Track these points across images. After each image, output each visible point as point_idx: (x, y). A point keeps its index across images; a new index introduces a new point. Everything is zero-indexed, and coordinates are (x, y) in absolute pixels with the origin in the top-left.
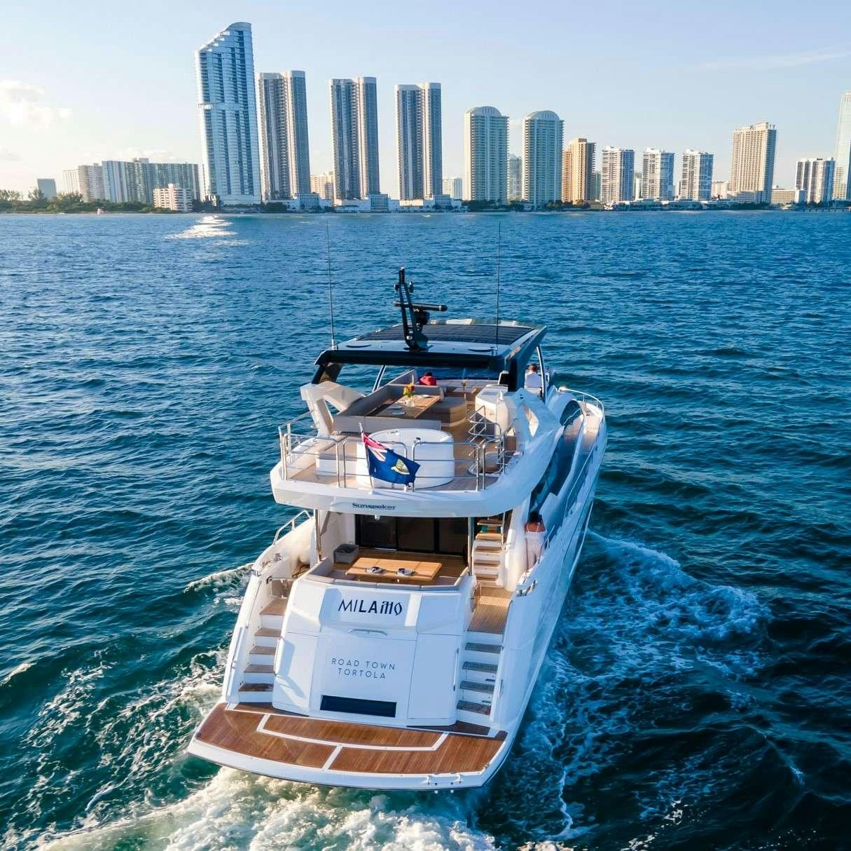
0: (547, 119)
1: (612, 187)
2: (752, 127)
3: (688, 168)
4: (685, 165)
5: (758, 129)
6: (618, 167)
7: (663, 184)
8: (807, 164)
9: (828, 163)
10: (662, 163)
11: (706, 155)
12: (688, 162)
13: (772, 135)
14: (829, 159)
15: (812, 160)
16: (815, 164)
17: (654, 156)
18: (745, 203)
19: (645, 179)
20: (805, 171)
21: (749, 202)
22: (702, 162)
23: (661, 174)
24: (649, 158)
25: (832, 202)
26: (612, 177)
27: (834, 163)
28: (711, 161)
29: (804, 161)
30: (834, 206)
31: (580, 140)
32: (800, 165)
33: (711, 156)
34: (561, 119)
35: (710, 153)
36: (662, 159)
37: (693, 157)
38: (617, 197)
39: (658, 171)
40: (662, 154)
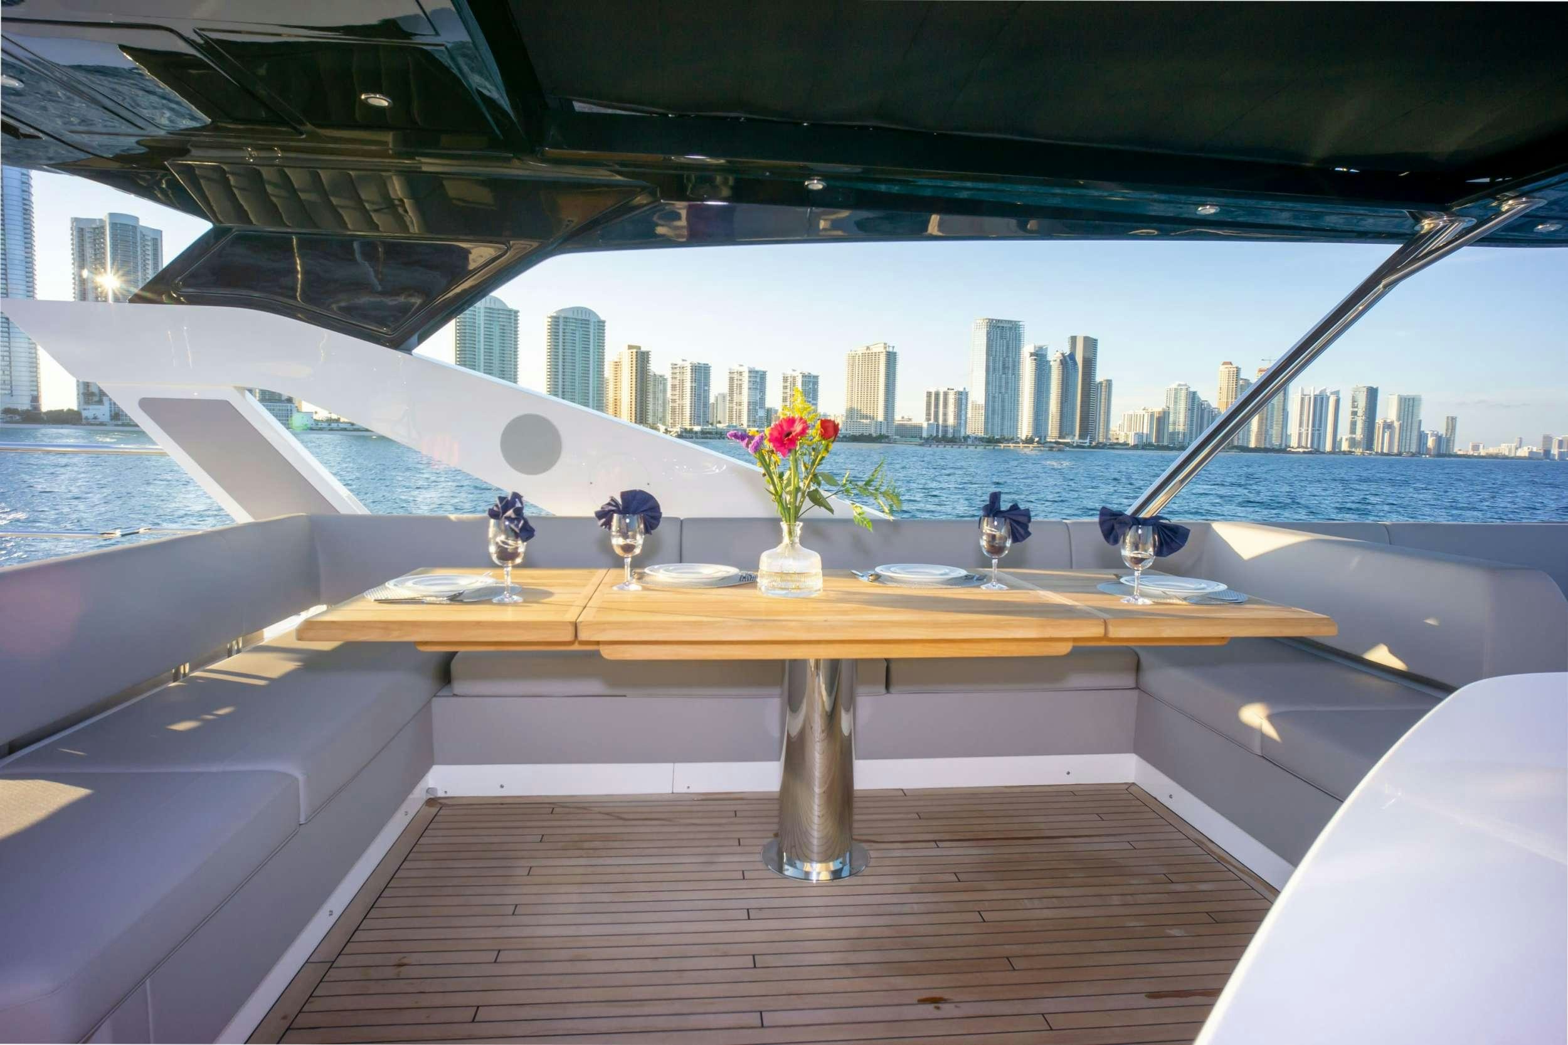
0: (580, 317)
1: (682, 407)
2: (868, 348)
3: (788, 391)
4: (785, 387)
5: (874, 350)
6: (688, 385)
7: (751, 407)
8: (937, 394)
9: (960, 393)
10: (750, 381)
11: (809, 376)
12: (788, 384)
13: (891, 358)
14: (961, 389)
15: (942, 390)
16: (946, 394)
17: (741, 373)
18: (862, 435)
19: (731, 401)
20: (934, 400)
21: (866, 433)
22: (804, 383)
23: (749, 395)
24: (735, 376)
25: (966, 438)
26: (682, 397)
27: (967, 394)
28: (816, 383)
29: (933, 390)
30: (969, 441)
31: (630, 347)
32: (929, 394)
33: (816, 377)
34: (602, 318)
35: (814, 373)
36: (750, 377)
37: (794, 378)
38: (688, 422)
39: (745, 391)
40: (750, 372)
